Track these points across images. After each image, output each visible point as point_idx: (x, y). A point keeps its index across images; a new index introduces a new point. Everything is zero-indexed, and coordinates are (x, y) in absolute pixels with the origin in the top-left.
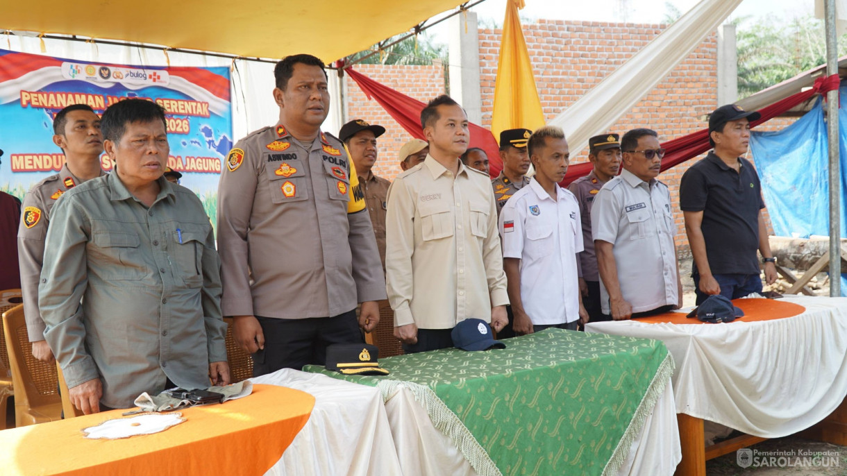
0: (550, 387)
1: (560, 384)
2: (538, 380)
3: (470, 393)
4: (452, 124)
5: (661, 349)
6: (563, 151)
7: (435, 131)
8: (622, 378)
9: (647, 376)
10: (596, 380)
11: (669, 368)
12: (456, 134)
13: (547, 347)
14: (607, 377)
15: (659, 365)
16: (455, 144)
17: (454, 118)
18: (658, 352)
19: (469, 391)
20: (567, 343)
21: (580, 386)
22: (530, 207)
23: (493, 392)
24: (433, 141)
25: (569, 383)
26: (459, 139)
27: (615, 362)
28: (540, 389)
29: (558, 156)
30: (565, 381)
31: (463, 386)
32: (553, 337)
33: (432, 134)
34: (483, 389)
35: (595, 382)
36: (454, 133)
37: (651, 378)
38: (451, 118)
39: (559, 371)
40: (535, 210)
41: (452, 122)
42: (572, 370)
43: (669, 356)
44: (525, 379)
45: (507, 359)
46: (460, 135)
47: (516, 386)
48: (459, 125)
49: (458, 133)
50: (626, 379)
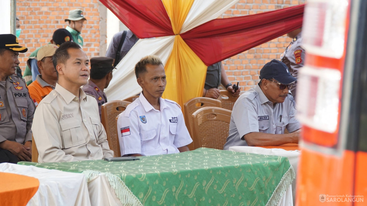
0: (204, 183)
1: (211, 182)
2: (196, 178)
3: (149, 185)
4: (78, 63)
5: (285, 164)
6: (160, 75)
7: (65, 67)
8: (255, 182)
9: (274, 183)
10: (237, 182)
11: (290, 178)
12: (81, 70)
13: (201, 159)
14: (245, 181)
15: (282, 176)
16: (81, 77)
17: (80, 58)
18: (283, 165)
19: (148, 183)
20: (217, 158)
21: (225, 185)
22: (140, 117)
23: (164, 184)
24: (63, 74)
25: (217, 182)
26: (83, 74)
27: (251, 170)
28: (197, 185)
29: (157, 78)
30: (215, 181)
31: (144, 179)
32: (207, 153)
33: (63, 69)
34: (157, 182)
35: (236, 183)
36: (80, 69)
37: (277, 184)
38: (78, 58)
39: (211, 172)
40: (143, 119)
41: (79, 61)
42: (220, 173)
43: (291, 170)
44: (187, 176)
45: (172, 164)
46: (84, 70)
47: (181, 181)
48: (83, 64)
49: (83, 69)
50: (259, 183)
